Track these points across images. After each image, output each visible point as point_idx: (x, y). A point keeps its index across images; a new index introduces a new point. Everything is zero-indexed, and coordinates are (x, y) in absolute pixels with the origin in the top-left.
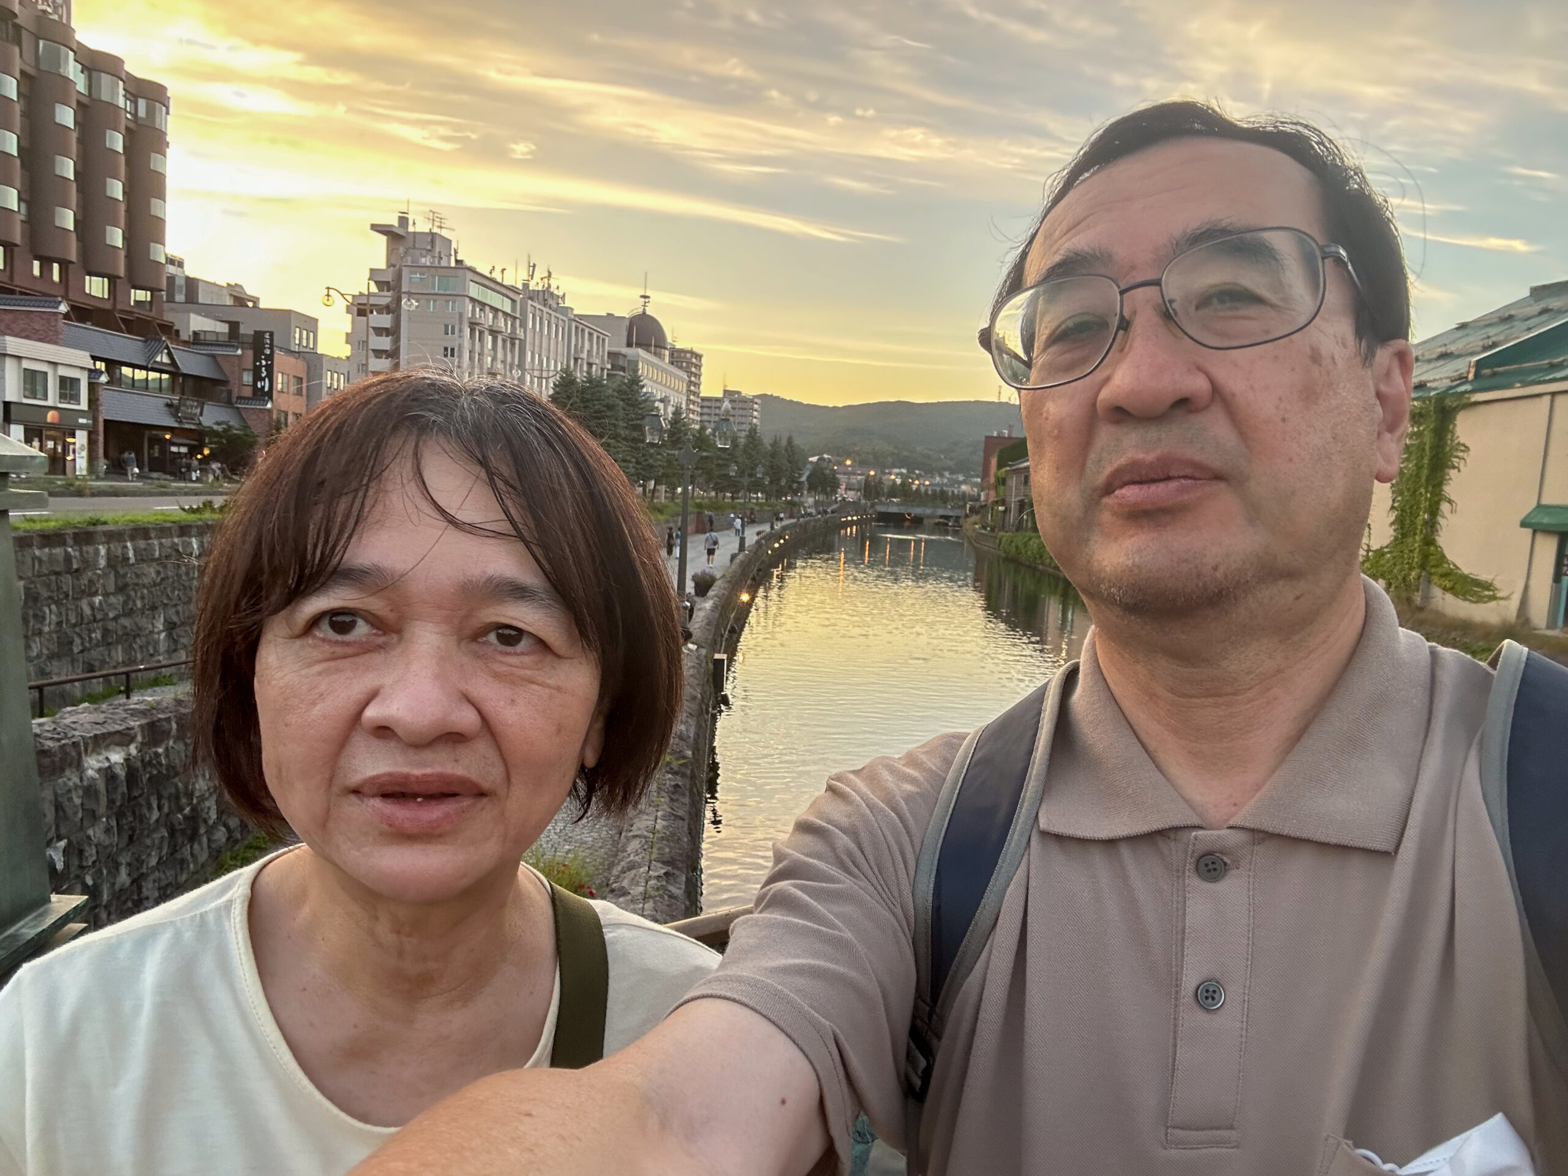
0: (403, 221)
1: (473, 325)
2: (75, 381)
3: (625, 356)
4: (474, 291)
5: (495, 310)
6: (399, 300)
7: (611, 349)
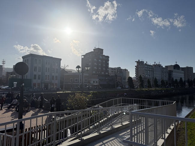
0: (139, 60)
1: (146, 70)
2: (97, 81)
3: (171, 70)
4: (146, 66)
5: (149, 68)
6: (138, 69)
7: (168, 70)
